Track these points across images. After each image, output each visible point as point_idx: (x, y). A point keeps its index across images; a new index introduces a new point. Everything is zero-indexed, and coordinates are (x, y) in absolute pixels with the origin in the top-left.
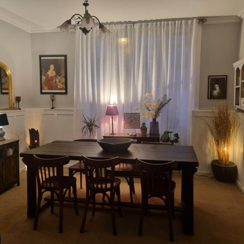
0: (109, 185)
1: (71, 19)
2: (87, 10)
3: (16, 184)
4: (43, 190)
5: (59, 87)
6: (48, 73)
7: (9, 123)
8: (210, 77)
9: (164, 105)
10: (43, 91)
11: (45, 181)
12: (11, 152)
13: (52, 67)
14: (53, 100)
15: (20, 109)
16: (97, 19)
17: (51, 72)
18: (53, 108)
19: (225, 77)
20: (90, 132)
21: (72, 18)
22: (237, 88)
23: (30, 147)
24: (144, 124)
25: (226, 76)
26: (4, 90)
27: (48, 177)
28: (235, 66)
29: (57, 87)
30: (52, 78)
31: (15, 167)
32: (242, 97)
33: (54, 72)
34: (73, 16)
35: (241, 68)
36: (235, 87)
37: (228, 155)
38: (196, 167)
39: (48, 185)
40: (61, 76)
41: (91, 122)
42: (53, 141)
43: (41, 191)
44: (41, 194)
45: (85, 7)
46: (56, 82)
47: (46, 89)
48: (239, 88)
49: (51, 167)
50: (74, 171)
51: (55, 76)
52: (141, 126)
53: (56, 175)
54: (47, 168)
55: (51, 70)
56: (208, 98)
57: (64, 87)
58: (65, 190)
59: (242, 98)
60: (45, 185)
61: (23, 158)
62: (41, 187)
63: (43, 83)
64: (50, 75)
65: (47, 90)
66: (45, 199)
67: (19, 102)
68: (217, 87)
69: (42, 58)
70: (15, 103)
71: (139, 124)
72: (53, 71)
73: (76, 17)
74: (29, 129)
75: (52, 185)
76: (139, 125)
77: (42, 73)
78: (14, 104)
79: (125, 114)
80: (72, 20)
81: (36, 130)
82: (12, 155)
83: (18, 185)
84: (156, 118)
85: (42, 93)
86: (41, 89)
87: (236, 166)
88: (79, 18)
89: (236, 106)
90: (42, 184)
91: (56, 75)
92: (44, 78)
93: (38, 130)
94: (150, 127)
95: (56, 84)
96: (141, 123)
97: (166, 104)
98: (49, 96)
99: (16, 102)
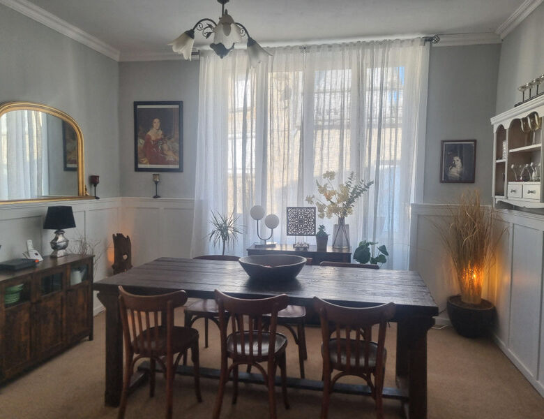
0: (265, 348)
1: (194, 28)
2: (226, 10)
3: (88, 338)
4: (135, 356)
5: (168, 158)
6: (149, 133)
7: (76, 224)
8: (445, 143)
9: (360, 193)
10: (140, 166)
11: (139, 336)
12: (78, 278)
13: (157, 122)
14: (156, 183)
15: (97, 198)
16: (244, 28)
17: (154, 133)
18: (156, 197)
19: (472, 143)
20: (224, 242)
21: (196, 26)
22: (498, 164)
23: (113, 267)
24: (322, 227)
25: (475, 141)
26: (71, 163)
27: (144, 328)
28: (495, 123)
29: (165, 159)
30: (157, 142)
31: (86, 306)
32: (509, 180)
33: (160, 132)
34: (199, 23)
35: (508, 127)
36: (495, 161)
37: (479, 288)
38: (434, 317)
39: (146, 345)
40: (173, 139)
41: (225, 223)
42: (156, 258)
43: (132, 356)
44: (131, 362)
45: (221, 5)
46: (162, 149)
47: (145, 162)
48: (504, 163)
49: (151, 311)
50: (194, 317)
51: (162, 139)
52: (317, 231)
53: (160, 324)
54: (143, 314)
55: (154, 129)
56: (441, 182)
57: (178, 159)
58: (176, 356)
59: (509, 183)
60: (139, 345)
61: (98, 292)
62: (131, 350)
63: (139, 151)
64: (153, 138)
65: (146, 164)
66: (140, 369)
67: (95, 186)
68: (457, 161)
69: (139, 107)
70: (88, 187)
71: (315, 227)
72: (158, 130)
73: (205, 24)
74: (114, 235)
75: (153, 345)
76: (315, 230)
77: (139, 134)
78: (86, 189)
79: (288, 208)
80: (196, 30)
81: (126, 237)
82: (80, 284)
83: (91, 339)
84: (344, 218)
85: (137, 169)
86: (136, 163)
87: (495, 308)
88: (210, 26)
89: (496, 197)
90: (134, 341)
91: (163, 137)
92: (141, 142)
93: (130, 237)
94: (334, 234)
95: (163, 154)
96: (318, 226)
97: (364, 192)
98: (150, 174)
99: (91, 187)
